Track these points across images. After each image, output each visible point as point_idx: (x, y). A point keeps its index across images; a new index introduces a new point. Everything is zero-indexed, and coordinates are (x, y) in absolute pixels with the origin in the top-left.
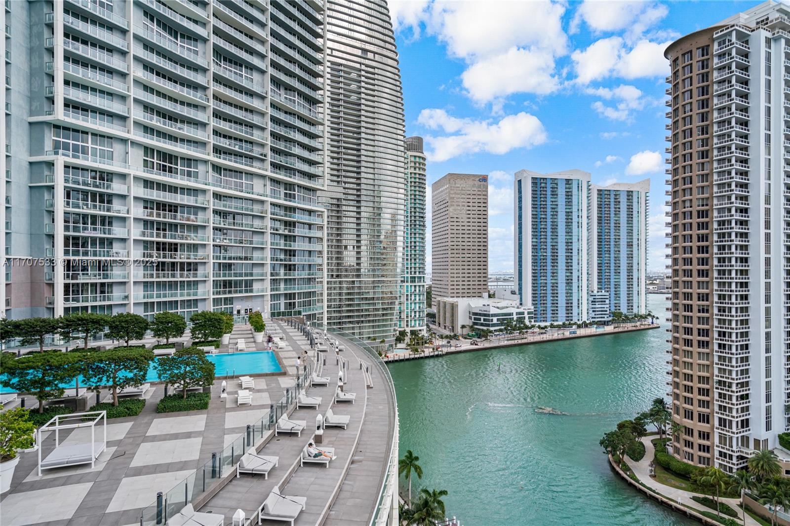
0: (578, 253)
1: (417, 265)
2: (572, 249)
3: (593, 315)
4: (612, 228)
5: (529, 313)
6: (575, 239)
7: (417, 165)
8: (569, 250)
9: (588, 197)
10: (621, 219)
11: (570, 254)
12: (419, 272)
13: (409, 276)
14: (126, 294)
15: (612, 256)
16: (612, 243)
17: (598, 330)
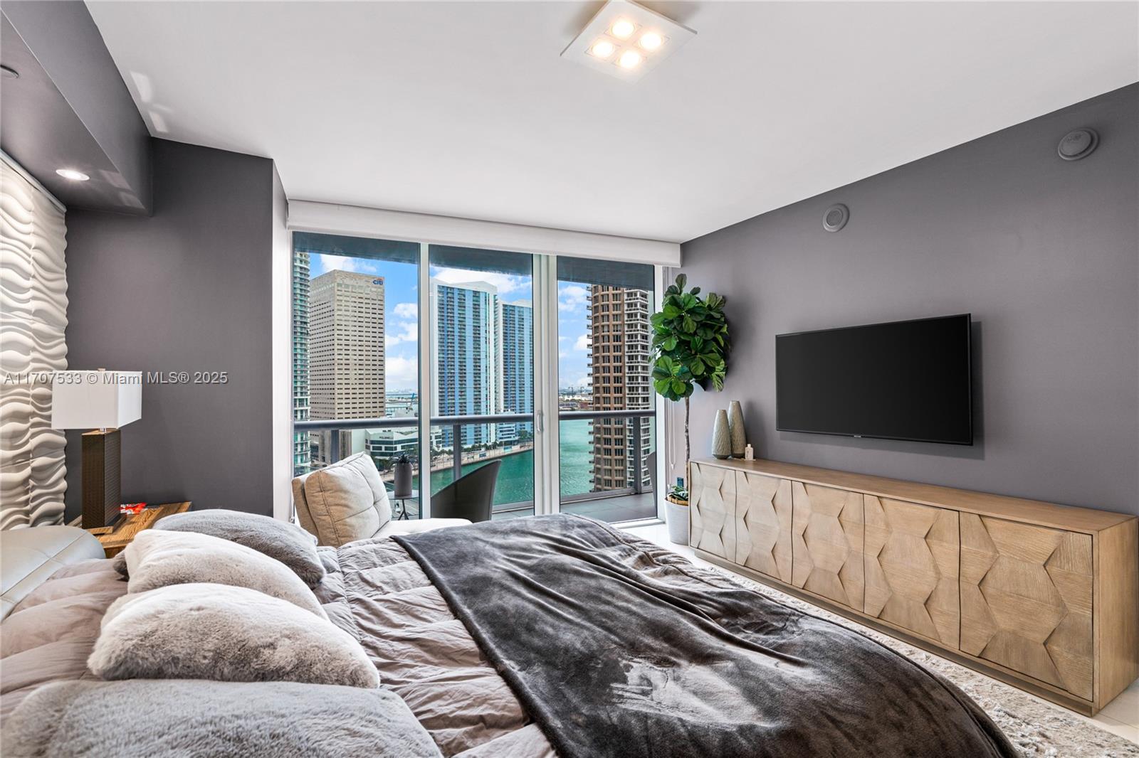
0: (486, 370)
1: (299, 384)
2: (480, 366)
3: (500, 435)
4: (517, 345)
5: (436, 437)
6: (483, 356)
8: (477, 367)
9: (495, 312)
10: (525, 336)
11: (478, 371)
12: (302, 393)
15: (517, 373)
16: (517, 361)
17: (506, 451)
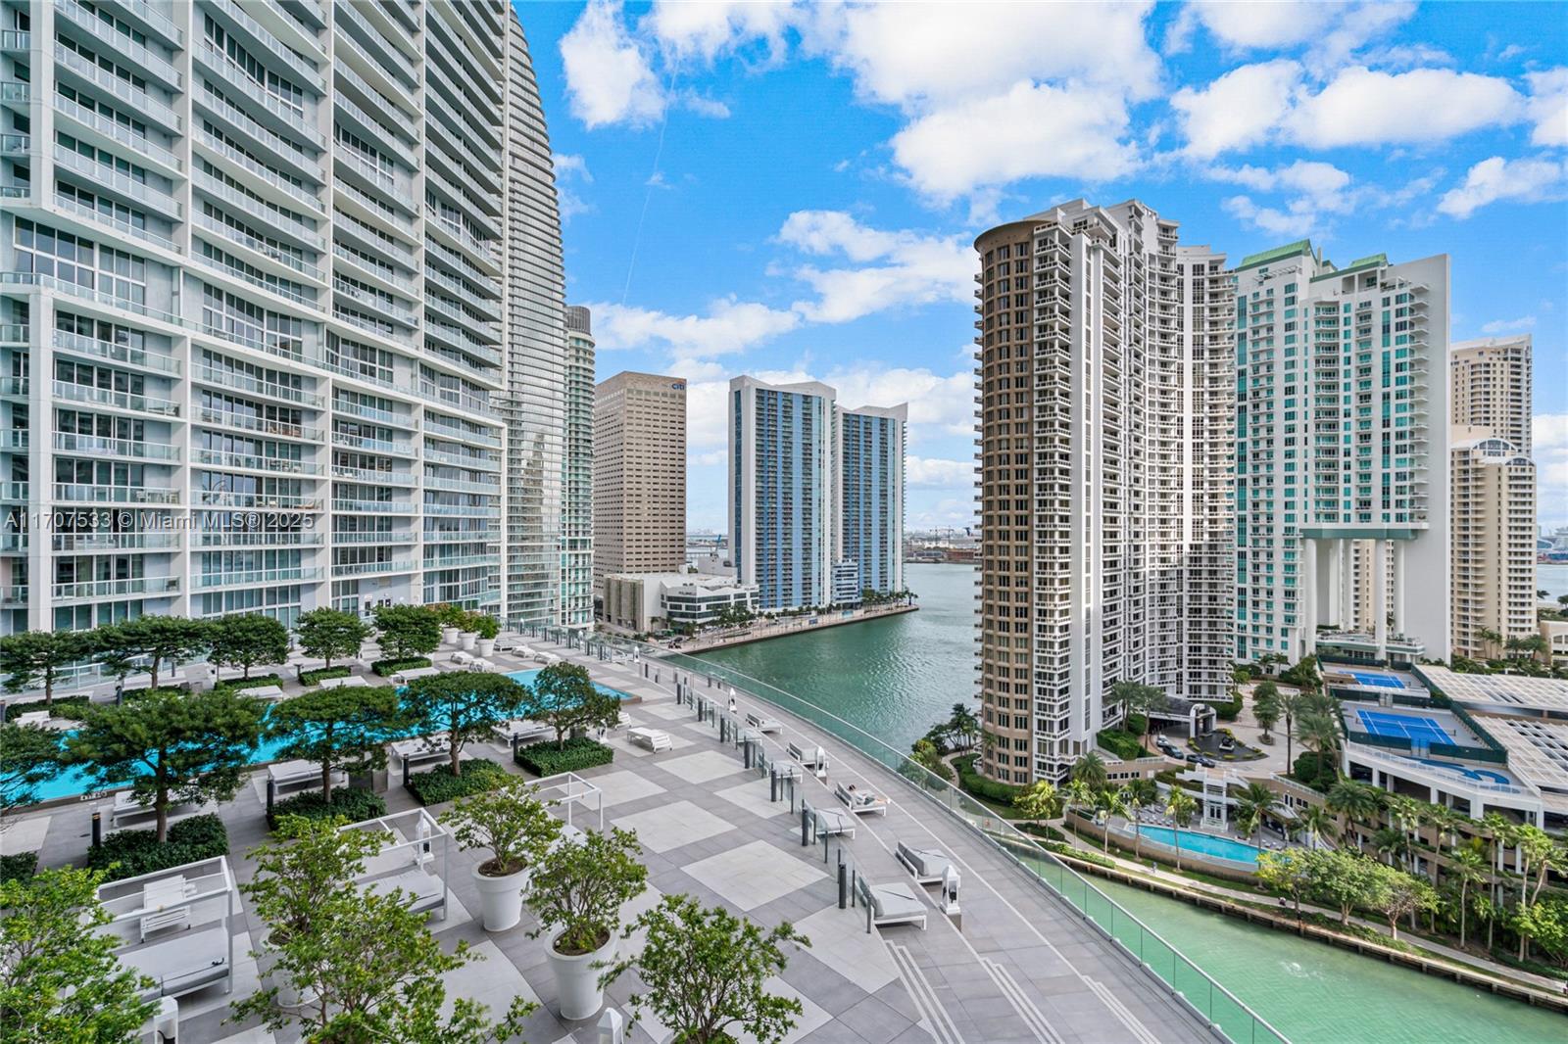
0: (820, 505)
1: (580, 521)
2: (811, 499)
3: (838, 594)
4: (862, 470)
5: (752, 595)
6: (815, 485)
7: (581, 354)
8: (807, 500)
9: (832, 423)
10: (873, 457)
11: (808, 506)
13: (567, 538)
14: (173, 577)
15: (862, 509)
16: (862, 492)
17: (846, 616)
